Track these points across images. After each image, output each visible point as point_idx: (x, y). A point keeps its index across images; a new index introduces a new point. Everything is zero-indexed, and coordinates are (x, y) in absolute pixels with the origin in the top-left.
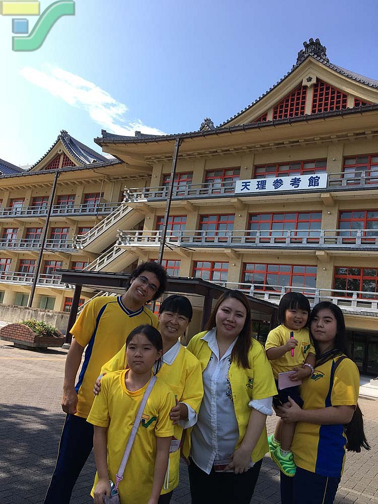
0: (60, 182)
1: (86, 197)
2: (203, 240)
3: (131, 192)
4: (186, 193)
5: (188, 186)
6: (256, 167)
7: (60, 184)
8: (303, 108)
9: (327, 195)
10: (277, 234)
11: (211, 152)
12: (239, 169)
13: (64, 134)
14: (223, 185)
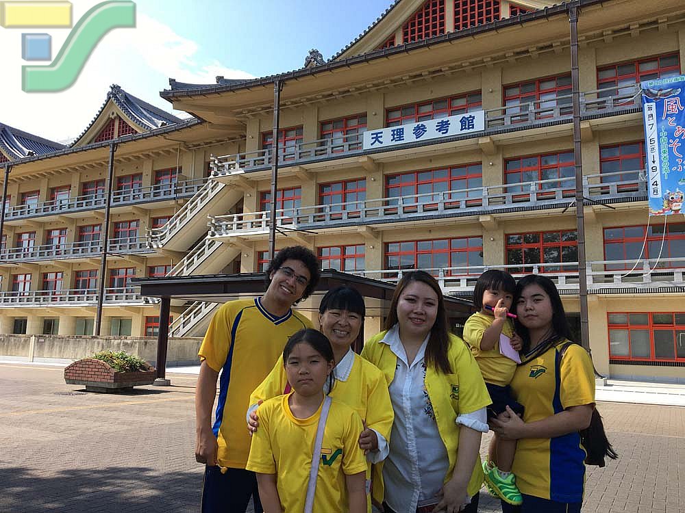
0: (117, 158)
1: (158, 176)
2: (328, 218)
3: (221, 162)
4: (297, 156)
5: (297, 145)
6: (388, 111)
7: (119, 161)
8: (442, 24)
9: (486, 140)
10: (425, 199)
11: (324, 96)
12: (365, 115)
13: (116, 90)
14: (346, 140)
